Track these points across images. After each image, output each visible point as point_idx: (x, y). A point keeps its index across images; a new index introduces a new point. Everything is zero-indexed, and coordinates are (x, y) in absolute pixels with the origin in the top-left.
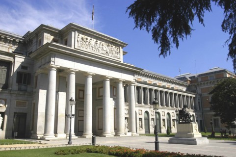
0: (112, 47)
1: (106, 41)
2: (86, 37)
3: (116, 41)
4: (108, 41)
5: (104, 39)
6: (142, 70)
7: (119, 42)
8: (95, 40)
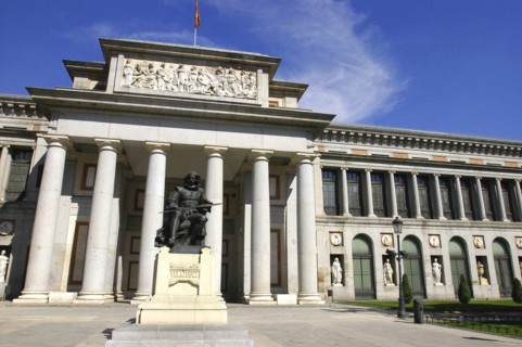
0: (230, 73)
1: (209, 63)
2: (149, 62)
3: (241, 56)
4: (216, 60)
5: (203, 59)
6: (331, 117)
7: (250, 57)
8: (176, 66)
